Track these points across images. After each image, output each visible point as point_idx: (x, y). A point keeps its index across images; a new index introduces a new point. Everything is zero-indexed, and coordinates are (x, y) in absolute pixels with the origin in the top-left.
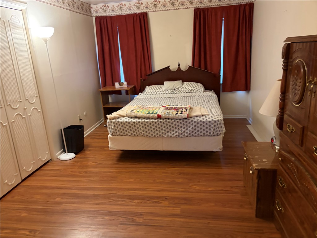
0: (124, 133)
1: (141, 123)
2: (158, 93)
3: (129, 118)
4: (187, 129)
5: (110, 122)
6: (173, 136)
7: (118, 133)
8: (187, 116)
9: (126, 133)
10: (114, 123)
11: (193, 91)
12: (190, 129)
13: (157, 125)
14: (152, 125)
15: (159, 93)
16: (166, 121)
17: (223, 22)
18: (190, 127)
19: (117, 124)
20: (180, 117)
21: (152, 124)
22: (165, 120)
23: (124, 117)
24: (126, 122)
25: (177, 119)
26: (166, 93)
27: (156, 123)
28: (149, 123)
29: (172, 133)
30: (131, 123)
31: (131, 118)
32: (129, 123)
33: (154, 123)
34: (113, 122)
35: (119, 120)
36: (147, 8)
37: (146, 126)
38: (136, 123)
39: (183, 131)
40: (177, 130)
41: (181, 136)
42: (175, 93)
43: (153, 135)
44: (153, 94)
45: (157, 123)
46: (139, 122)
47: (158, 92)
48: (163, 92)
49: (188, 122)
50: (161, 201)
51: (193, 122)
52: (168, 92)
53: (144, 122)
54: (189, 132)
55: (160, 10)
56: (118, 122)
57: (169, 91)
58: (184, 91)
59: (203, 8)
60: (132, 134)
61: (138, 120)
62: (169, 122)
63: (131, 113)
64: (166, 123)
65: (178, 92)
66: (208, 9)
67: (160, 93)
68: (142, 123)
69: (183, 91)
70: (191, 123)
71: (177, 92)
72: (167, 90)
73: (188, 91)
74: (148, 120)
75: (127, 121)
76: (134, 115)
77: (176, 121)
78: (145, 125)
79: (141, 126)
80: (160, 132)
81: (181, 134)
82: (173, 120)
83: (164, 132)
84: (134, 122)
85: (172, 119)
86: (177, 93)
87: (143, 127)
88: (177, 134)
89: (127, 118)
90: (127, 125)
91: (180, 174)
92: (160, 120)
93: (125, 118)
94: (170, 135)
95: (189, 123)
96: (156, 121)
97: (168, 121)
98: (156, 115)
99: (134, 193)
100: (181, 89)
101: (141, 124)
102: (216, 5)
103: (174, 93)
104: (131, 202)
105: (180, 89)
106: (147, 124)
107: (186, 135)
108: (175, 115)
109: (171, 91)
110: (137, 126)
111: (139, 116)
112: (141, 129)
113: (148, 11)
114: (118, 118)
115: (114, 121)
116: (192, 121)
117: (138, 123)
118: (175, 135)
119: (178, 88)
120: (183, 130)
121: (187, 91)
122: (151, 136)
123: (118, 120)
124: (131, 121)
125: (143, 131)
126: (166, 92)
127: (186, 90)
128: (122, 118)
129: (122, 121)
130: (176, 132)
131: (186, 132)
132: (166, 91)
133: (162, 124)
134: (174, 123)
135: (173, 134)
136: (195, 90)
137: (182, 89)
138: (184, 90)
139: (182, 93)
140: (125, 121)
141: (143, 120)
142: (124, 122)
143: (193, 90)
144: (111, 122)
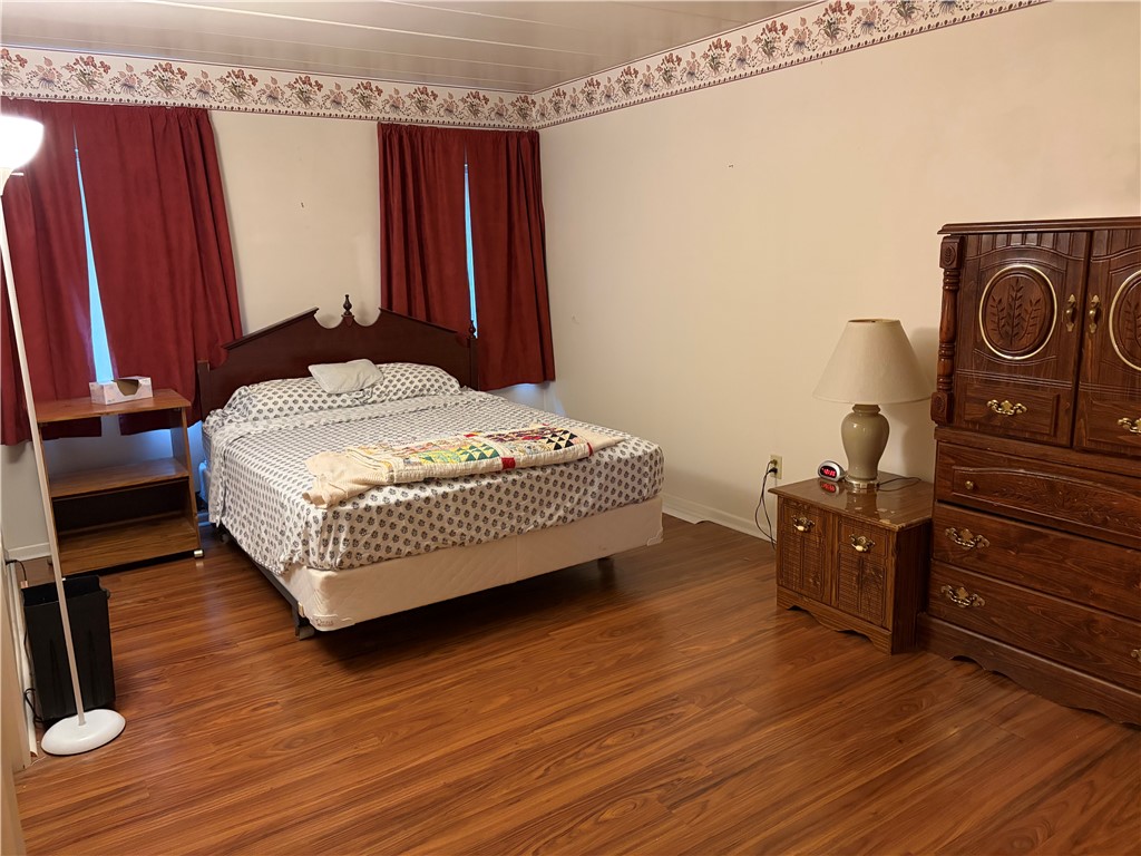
0: (388, 549)
1: (451, 497)
2: (306, 409)
3: (401, 489)
4: (586, 492)
5: (330, 515)
6: (549, 523)
7: (365, 555)
8: (587, 450)
9: (395, 547)
10: (349, 516)
11: (428, 390)
12: (595, 488)
13: (501, 494)
14: (486, 497)
15: (311, 408)
16: (529, 477)
17: (466, 175)
18: (592, 482)
19: (360, 518)
20: (569, 457)
21: (487, 493)
22: (525, 475)
23: (379, 487)
24: (398, 503)
25: (558, 465)
26: (335, 405)
27: (498, 488)
28: (478, 493)
29: (548, 512)
30: (417, 505)
31: (410, 485)
32: (409, 505)
33: (492, 491)
34: (343, 515)
35: (367, 501)
36: (204, 92)
37: (468, 507)
38: (433, 503)
39: (576, 500)
40: (559, 500)
41: (570, 517)
42: (369, 401)
43: (492, 534)
44: (288, 412)
45: (503, 490)
46: (445, 495)
47: (308, 405)
48: (324, 402)
49: (588, 469)
50: (676, 711)
51: (601, 468)
52: (344, 401)
53: (462, 490)
54: (591, 501)
55: (256, 108)
56: (368, 508)
57: (344, 396)
58: (400, 393)
59: (407, 124)
60: (418, 545)
61: (441, 490)
62: (538, 478)
63: (408, 468)
64: (528, 483)
65: (381, 399)
66: (422, 130)
67: (316, 407)
68: (455, 498)
69: (395, 394)
70: (596, 472)
71: (375, 397)
72: (339, 395)
73: (413, 391)
74: (472, 484)
75: (402, 499)
76: (421, 472)
77: (558, 469)
78: (465, 501)
79: (453, 509)
80: (511, 516)
81: (572, 511)
82: (549, 471)
83: (522, 514)
84: (427, 500)
85: (543, 468)
86: (374, 402)
87: (458, 511)
88: (561, 513)
89: (394, 488)
90: (401, 516)
91: (611, 635)
92: (510, 478)
93: (387, 489)
94: (540, 521)
95: (592, 471)
96: (500, 480)
97: (534, 474)
98: (498, 461)
99: (568, 724)
100: (386, 387)
101: (450, 503)
102: (441, 121)
103: (364, 404)
104: (600, 748)
105: (382, 388)
106: (471, 499)
107: (584, 510)
108: (553, 452)
109: (354, 395)
110: (436, 512)
111: (441, 473)
112: (450, 521)
113: (207, 105)
114: (361, 495)
115: (349, 507)
116: (598, 463)
117: (440, 499)
118: (555, 518)
119: (373, 385)
120: (577, 497)
121: (409, 391)
122: (484, 538)
123: (362, 504)
124: (417, 498)
125: (460, 524)
126: (334, 402)
127: (403, 389)
128: (374, 492)
129: (380, 502)
130: (557, 509)
131: (583, 501)
132: (334, 398)
133: (518, 488)
134: (552, 479)
135: (551, 516)
136: (432, 386)
137: (391, 388)
138: (399, 390)
139: (390, 400)
140: (393, 499)
141: (457, 487)
142: (389, 504)
143: (428, 386)
144: (336, 515)
